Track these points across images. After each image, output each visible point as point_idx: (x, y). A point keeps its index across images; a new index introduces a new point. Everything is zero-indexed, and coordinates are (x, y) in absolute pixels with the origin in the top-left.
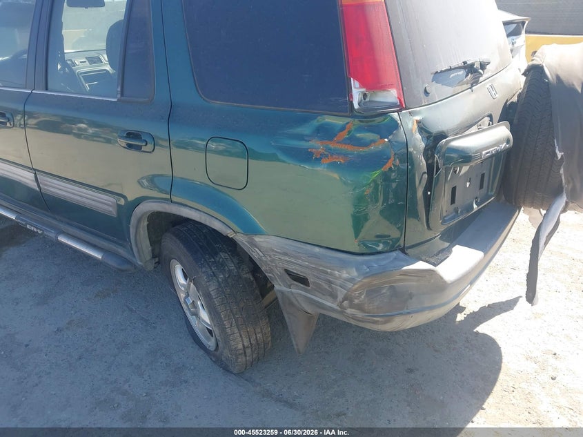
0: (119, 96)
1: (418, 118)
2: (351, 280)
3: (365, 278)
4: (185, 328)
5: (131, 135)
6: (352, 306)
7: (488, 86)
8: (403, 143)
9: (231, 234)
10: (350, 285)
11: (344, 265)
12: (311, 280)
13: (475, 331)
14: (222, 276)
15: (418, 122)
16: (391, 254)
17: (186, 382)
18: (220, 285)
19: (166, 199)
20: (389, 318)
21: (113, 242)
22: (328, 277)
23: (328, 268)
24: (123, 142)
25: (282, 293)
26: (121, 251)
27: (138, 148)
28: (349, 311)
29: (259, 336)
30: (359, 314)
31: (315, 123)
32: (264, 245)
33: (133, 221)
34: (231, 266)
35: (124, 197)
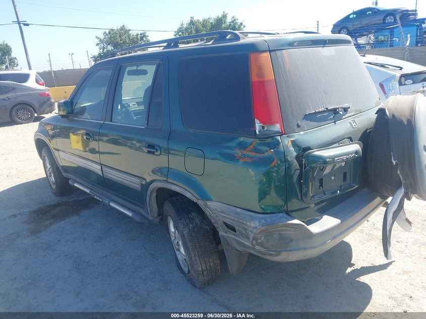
0: (146, 125)
1: (292, 139)
2: (255, 228)
3: (263, 226)
4: (175, 261)
5: (151, 146)
6: (258, 244)
7: (349, 121)
8: (282, 152)
9: (195, 201)
10: (255, 231)
11: (253, 219)
12: (236, 228)
13: (357, 279)
14: (191, 226)
15: (292, 141)
16: (279, 214)
17: (170, 290)
18: (190, 231)
19: (165, 181)
20: (278, 253)
21: (139, 206)
22: (244, 226)
23: (244, 221)
24: (146, 150)
25: (222, 236)
26: (142, 211)
27: (153, 153)
28: (257, 247)
29: (212, 264)
30: (262, 250)
31: (237, 141)
32: (212, 207)
33: (149, 193)
34: (197, 221)
35: (145, 179)
